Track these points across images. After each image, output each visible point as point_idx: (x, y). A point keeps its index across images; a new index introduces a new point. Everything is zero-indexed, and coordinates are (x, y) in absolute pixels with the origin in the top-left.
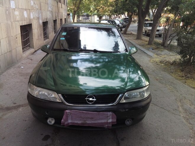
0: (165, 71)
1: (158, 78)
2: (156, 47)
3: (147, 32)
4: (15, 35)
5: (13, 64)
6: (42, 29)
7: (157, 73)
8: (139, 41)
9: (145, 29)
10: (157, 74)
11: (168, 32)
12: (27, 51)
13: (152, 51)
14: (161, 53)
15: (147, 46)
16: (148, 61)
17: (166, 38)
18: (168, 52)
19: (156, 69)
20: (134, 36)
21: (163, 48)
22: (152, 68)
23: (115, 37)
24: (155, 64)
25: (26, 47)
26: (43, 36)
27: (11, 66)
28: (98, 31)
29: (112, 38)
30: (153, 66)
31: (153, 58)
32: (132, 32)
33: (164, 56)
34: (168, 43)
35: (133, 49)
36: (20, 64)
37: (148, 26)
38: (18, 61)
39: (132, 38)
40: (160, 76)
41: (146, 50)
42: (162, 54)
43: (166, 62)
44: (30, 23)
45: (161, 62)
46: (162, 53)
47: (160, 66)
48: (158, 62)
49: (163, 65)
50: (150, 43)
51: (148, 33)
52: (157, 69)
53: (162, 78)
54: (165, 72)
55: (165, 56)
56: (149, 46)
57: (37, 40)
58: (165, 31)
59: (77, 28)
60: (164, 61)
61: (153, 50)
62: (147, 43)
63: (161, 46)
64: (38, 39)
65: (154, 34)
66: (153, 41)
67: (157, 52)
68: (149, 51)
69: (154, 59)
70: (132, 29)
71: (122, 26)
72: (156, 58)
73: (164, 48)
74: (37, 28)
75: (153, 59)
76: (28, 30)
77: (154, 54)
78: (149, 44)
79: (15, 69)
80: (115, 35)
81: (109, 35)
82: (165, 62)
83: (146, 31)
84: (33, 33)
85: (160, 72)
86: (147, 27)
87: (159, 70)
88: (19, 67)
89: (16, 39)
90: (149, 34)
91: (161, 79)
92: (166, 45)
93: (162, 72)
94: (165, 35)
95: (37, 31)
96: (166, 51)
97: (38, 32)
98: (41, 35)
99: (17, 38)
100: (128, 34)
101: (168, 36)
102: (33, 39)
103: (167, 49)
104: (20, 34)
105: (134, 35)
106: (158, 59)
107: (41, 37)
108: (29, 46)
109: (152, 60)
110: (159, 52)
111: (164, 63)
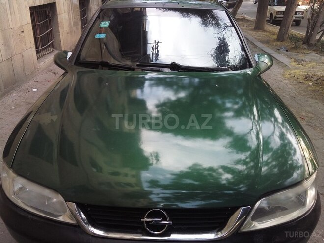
0: (317, 97)
1: (304, 114)
2: (293, 46)
3: (274, 15)
4: (19, 25)
5: (16, 85)
6: (78, 13)
7: (299, 102)
8: (260, 34)
9: (269, 10)
10: (301, 105)
11: (318, 17)
12: (48, 56)
13: (285, 55)
14: (304, 59)
15: (275, 44)
16: (280, 75)
17: (313, 29)
18: (318, 56)
19: (297, 94)
20: (249, 23)
21: (306, 47)
22: (290, 90)
23: (219, 28)
24: (295, 83)
25: (46, 48)
26: (80, 25)
27: (13, 89)
28: (183, 16)
29: (211, 30)
30: (290, 86)
31: (290, 69)
32: (246, 16)
33: (309, 65)
34: (317, 37)
35: (262, 59)
36: (31, 82)
37: (276, 4)
38: (27, 77)
39: (245, 27)
40: (308, 109)
41: (273, 52)
42: (307, 60)
43: (318, 79)
44: (51, 2)
45: (307, 78)
46: (307, 58)
47: (305, 86)
48: (300, 77)
49: (311, 84)
50: (281, 37)
51: (276, 17)
52: (300, 93)
53: (313, 114)
54: (317, 101)
55: (313, 64)
56: (279, 43)
57: (68, 33)
58: (312, 15)
59: (139, 10)
60: (312, 77)
61: (287, 51)
62: (275, 37)
63: (302, 42)
64: (71, 32)
65: (289, 20)
66: (286, 34)
67: (297, 55)
68: (279, 53)
69: (292, 71)
70: (245, 10)
71: (228, 5)
72: (296, 69)
73: (308, 49)
74: (66, 11)
75: (289, 71)
76: (48, 16)
77: (290, 61)
78: (278, 40)
79: (20, 94)
80: (217, 24)
81: (205, 23)
82: (315, 78)
83: (272, 14)
84: (59, 20)
85: (307, 101)
86: (274, 6)
87: (304, 95)
88: (29, 90)
89: (22, 34)
90: (277, 19)
91: (311, 118)
92: (312, 42)
93: (310, 100)
94: (312, 22)
95: (67, 16)
96: (313, 55)
97: (70, 20)
98: (75, 24)
99: (23, 32)
100: (238, 19)
101: (318, 24)
102: (59, 32)
103: (314, 51)
104: (31, 24)
105: (248, 21)
106: (299, 71)
107: (76, 28)
108: (52, 46)
109: (287, 73)
110: (301, 57)
111: (313, 79)
